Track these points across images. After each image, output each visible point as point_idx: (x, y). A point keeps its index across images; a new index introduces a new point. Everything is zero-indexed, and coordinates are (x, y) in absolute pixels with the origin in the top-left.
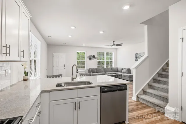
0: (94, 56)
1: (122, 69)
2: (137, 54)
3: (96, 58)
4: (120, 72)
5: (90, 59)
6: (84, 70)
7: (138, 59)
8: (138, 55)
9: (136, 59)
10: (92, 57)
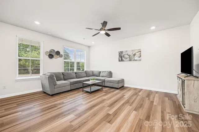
0: (58, 53)
1: (100, 72)
2: (122, 52)
3: (61, 56)
4: (97, 76)
5: (51, 56)
6: (39, 77)
7: (123, 59)
8: (124, 54)
9: (120, 59)
10: (55, 53)
